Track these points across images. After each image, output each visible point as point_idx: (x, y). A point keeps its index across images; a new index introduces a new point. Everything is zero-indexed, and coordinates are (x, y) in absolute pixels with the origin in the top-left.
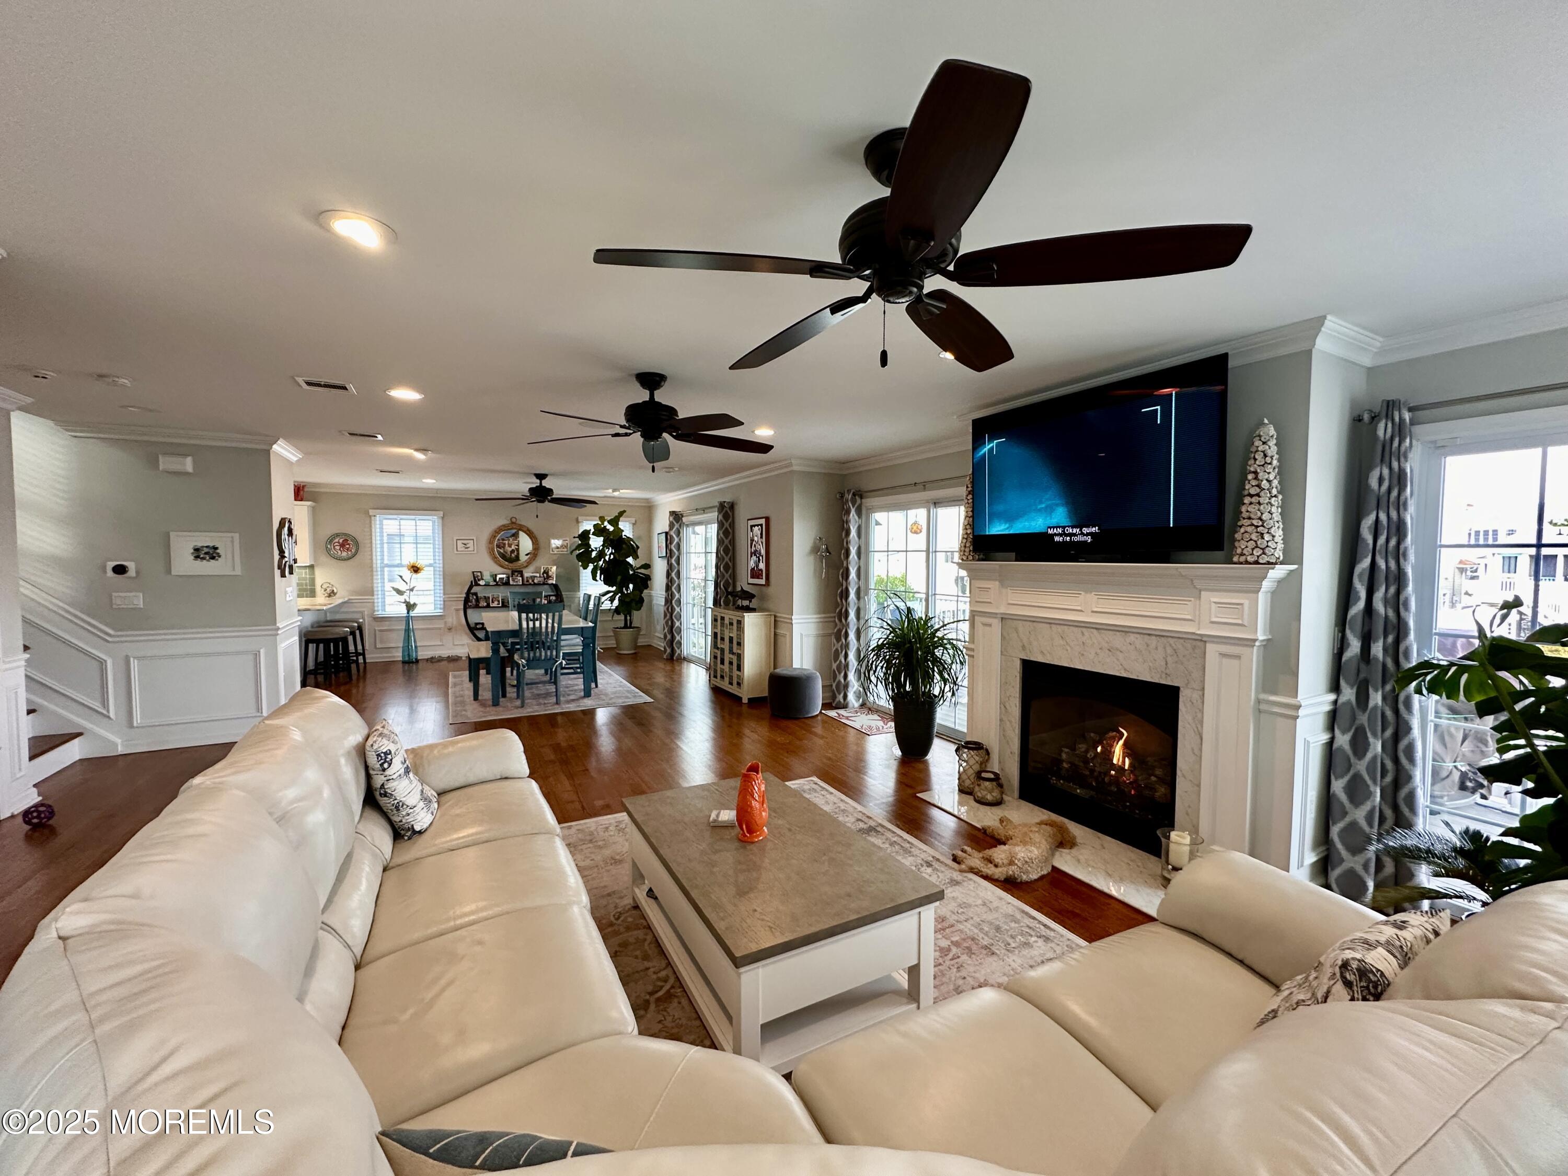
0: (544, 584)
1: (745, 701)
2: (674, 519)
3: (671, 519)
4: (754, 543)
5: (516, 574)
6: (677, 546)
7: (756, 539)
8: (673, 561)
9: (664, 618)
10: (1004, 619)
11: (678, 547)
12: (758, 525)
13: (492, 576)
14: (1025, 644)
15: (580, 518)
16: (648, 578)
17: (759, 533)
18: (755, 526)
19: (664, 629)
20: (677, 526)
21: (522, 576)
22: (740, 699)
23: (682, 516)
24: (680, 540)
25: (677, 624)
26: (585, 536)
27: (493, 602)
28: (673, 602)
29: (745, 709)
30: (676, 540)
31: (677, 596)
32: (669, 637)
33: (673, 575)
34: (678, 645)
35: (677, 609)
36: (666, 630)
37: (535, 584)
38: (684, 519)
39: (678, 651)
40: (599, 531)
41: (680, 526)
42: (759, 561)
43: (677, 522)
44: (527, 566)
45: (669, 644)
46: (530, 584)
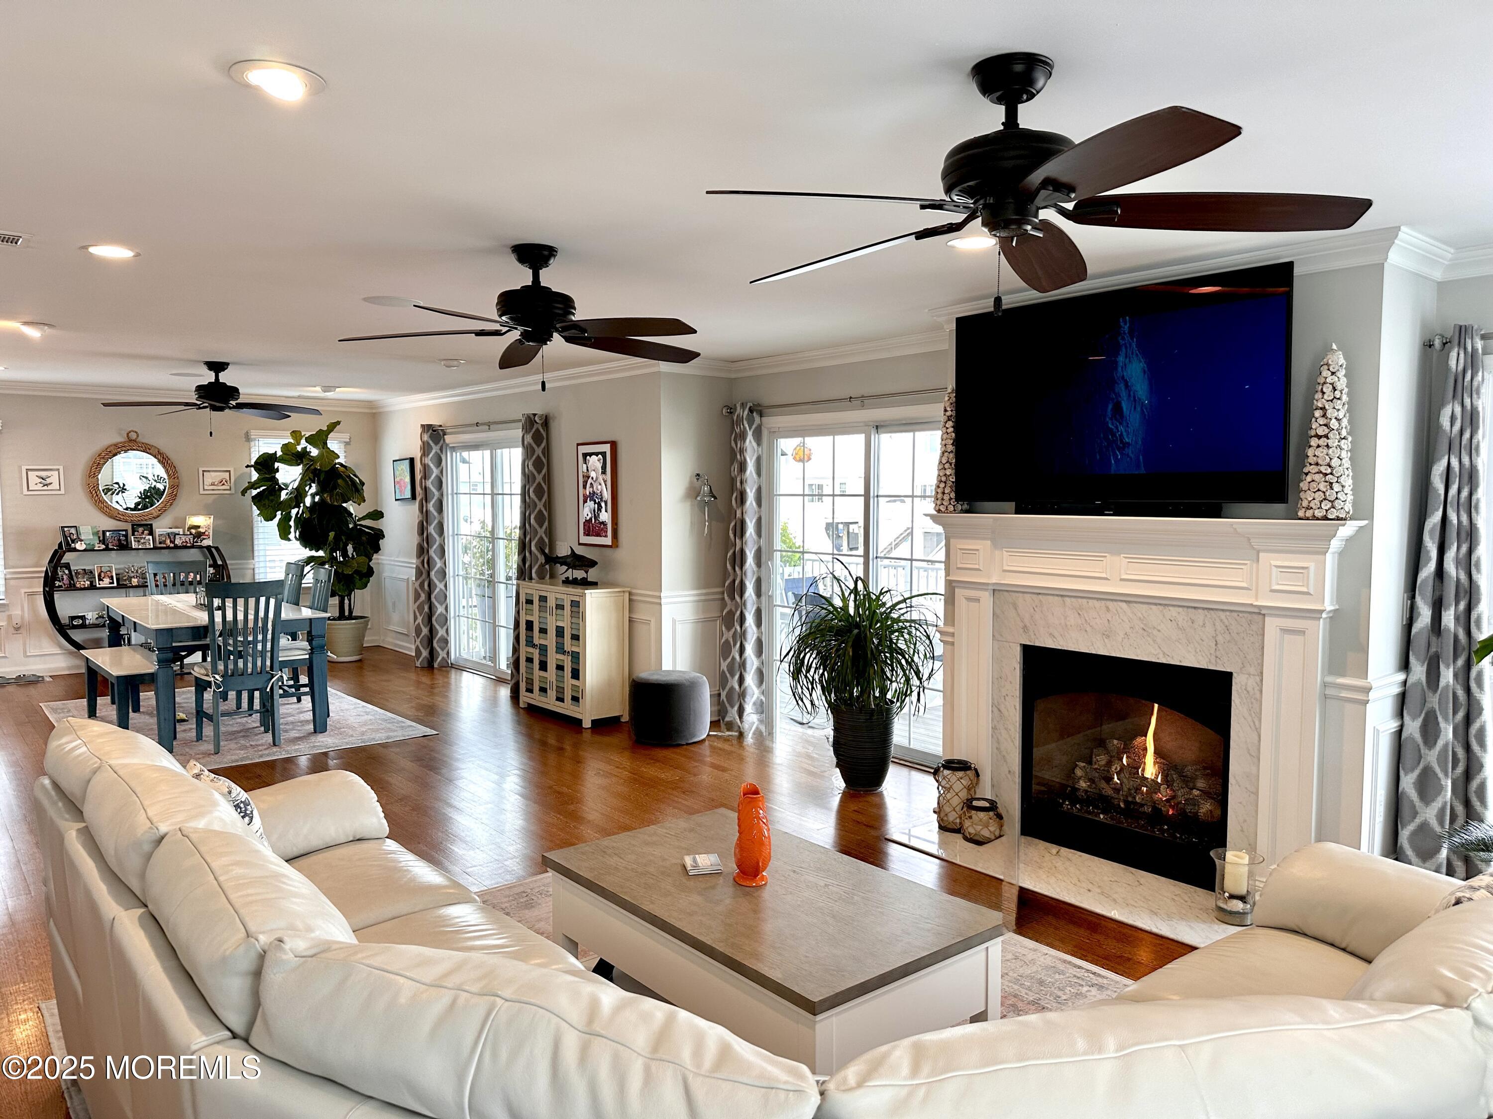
0: (193, 547)
1: (587, 724)
2: (431, 437)
3: (426, 437)
4: (590, 481)
5: (141, 530)
6: (436, 483)
7: (593, 474)
8: (431, 506)
9: (416, 600)
10: (997, 591)
11: (440, 484)
12: (597, 454)
13: (96, 533)
14: (1028, 624)
15: (253, 433)
16: (379, 535)
17: (599, 466)
18: (591, 454)
19: (415, 618)
20: (435, 449)
21: (151, 533)
22: (580, 722)
23: (445, 434)
24: (442, 472)
25: (440, 609)
26: (266, 464)
27: (100, 580)
28: (432, 573)
29: (587, 735)
30: (435, 472)
31: (439, 564)
32: (425, 631)
33: (432, 529)
34: (443, 645)
35: (440, 586)
36: (420, 620)
37: (176, 547)
38: (448, 438)
39: (442, 654)
40: (293, 456)
41: (441, 450)
42: (600, 508)
43: (436, 443)
44: (158, 516)
45: (425, 642)
46: (168, 548)
